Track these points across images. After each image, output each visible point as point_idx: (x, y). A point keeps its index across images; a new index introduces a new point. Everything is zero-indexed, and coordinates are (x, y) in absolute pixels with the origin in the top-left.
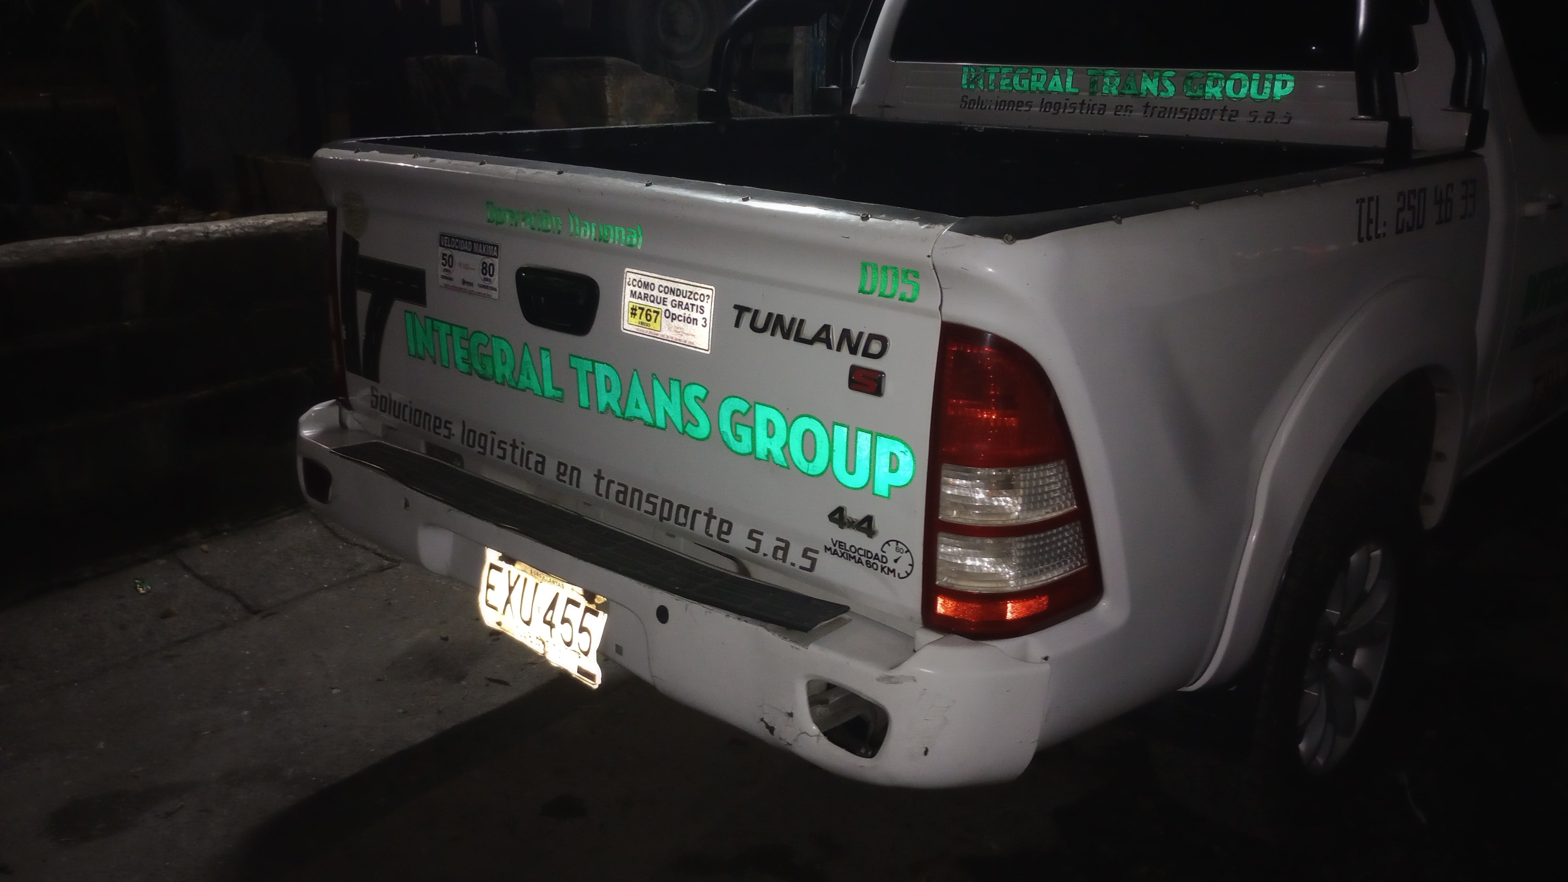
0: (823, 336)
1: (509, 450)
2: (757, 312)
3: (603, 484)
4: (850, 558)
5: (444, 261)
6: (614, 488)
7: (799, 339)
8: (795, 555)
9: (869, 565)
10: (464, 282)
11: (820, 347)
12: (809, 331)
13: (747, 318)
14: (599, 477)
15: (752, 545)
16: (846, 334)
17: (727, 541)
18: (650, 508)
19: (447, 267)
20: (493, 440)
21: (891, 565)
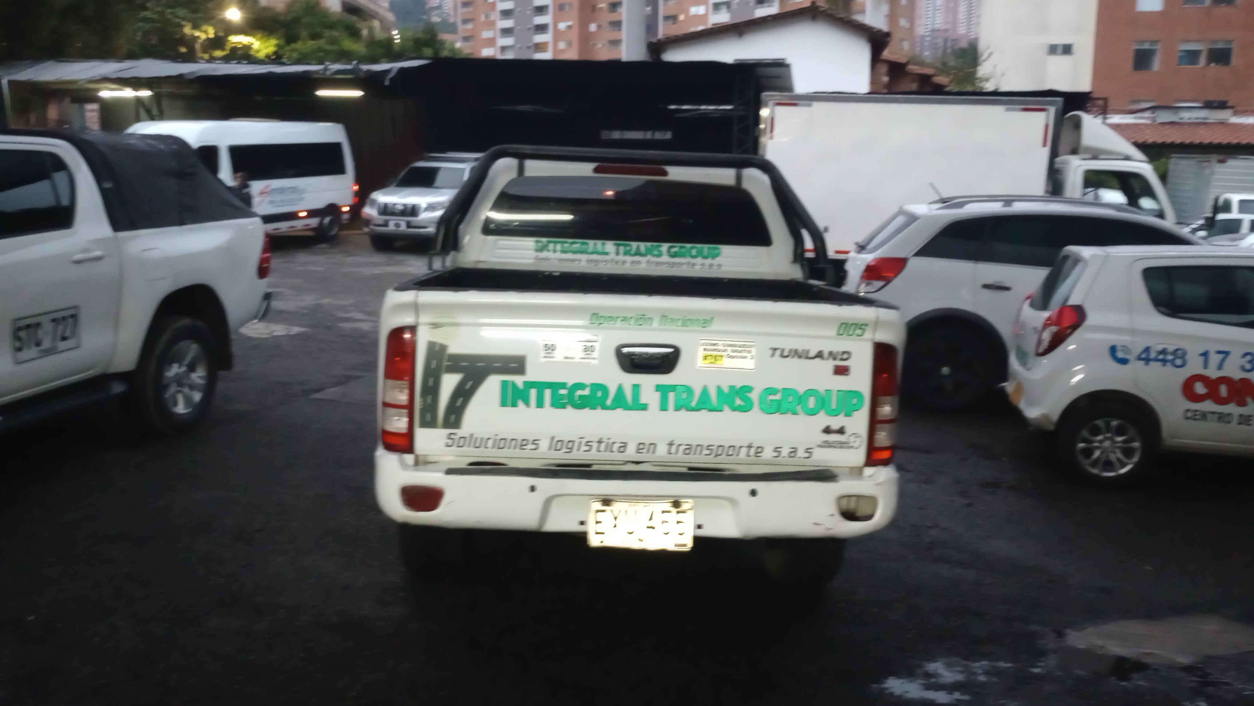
0: (820, 355)
1: (595, 445)
2: (783, 350)
3: (674, 449)
4: (831, 447)
5: (545, 348)
6: (682, 448)
7: (808, 358)
8: (801, 453)
9: (841, 447)
10: (567, 358)
11: (818, 360)
12: (812, 354)
13: (778, 353)
14: (671, 444)
15: (776, 454)
16: (831, 353)
17: (760, 456)
18: (708, 452)
19: (549, 351)
20: (580, 443)
21: (852, 444)
